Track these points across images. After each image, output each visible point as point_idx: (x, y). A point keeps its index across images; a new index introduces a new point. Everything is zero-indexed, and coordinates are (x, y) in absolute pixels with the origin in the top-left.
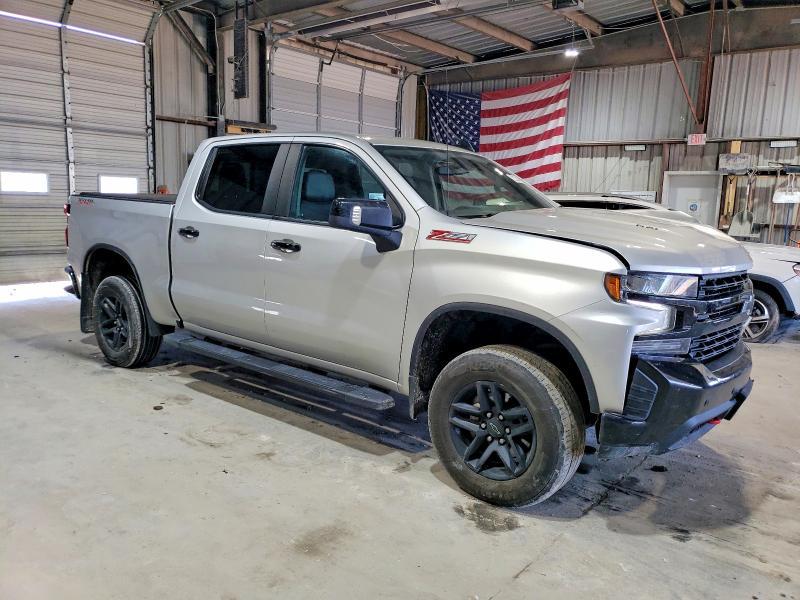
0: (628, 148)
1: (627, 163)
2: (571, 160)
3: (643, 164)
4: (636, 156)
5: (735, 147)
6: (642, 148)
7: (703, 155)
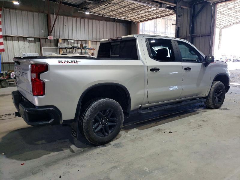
0: (28, 39)
1: (27, 44)
2: (9, 41)
3: (32, 44)
4: (30, 41)
5: (60, 41)
6: (33, 39)
7: (50, 42)
